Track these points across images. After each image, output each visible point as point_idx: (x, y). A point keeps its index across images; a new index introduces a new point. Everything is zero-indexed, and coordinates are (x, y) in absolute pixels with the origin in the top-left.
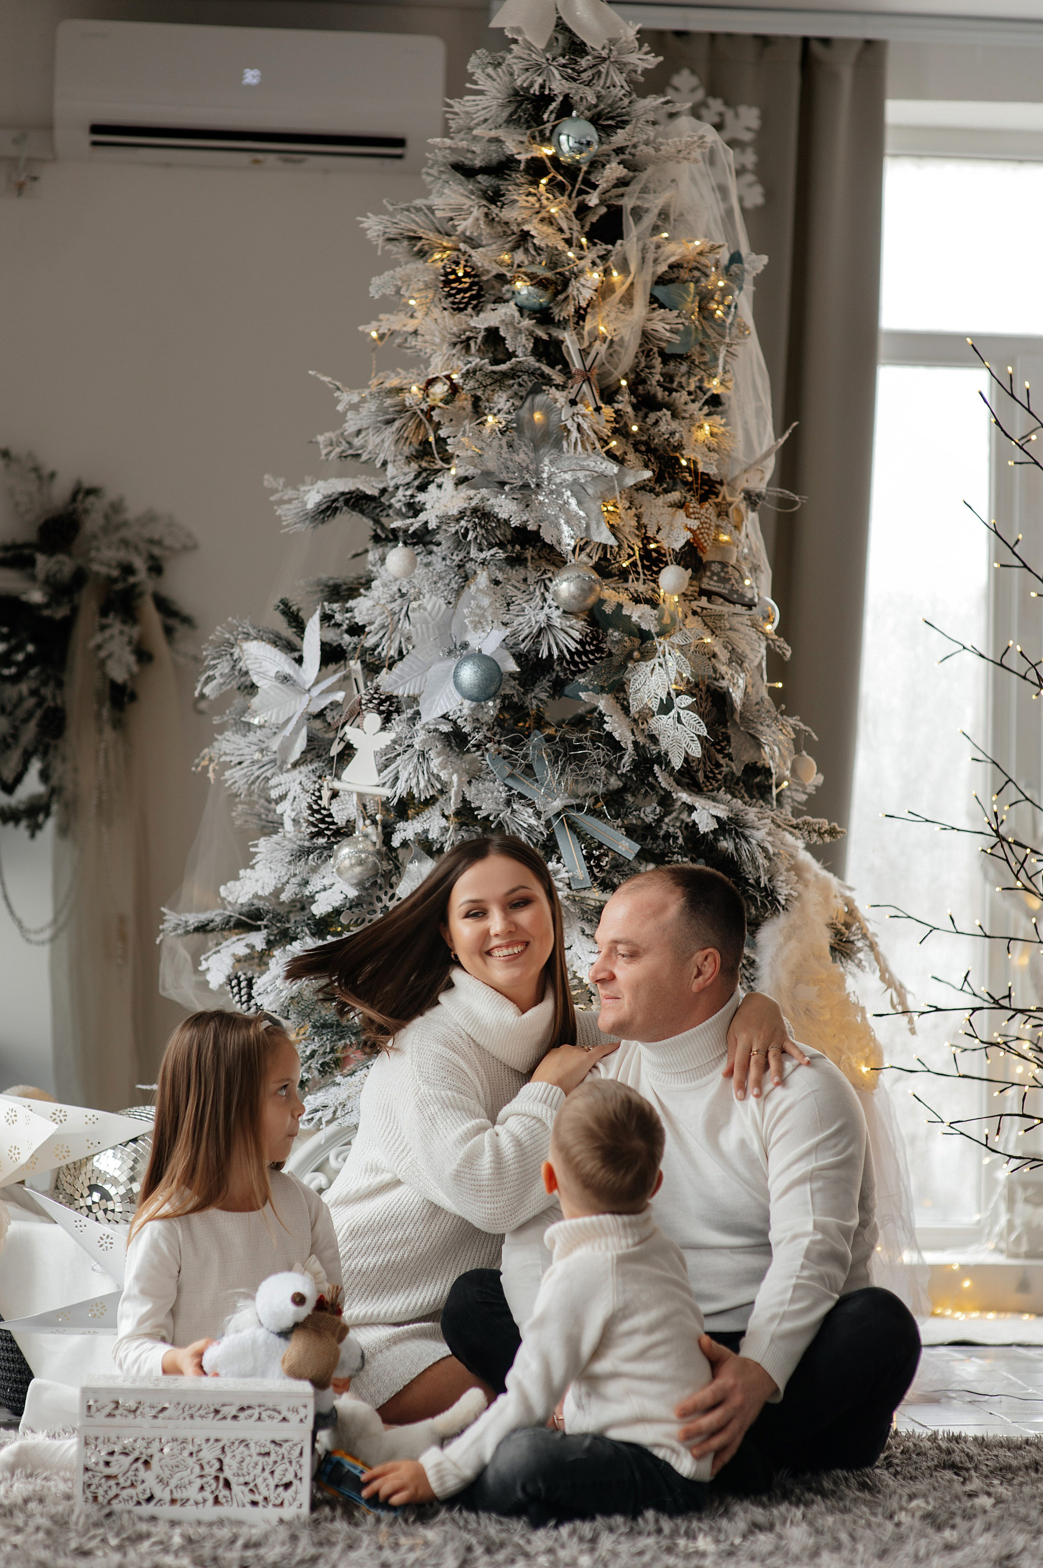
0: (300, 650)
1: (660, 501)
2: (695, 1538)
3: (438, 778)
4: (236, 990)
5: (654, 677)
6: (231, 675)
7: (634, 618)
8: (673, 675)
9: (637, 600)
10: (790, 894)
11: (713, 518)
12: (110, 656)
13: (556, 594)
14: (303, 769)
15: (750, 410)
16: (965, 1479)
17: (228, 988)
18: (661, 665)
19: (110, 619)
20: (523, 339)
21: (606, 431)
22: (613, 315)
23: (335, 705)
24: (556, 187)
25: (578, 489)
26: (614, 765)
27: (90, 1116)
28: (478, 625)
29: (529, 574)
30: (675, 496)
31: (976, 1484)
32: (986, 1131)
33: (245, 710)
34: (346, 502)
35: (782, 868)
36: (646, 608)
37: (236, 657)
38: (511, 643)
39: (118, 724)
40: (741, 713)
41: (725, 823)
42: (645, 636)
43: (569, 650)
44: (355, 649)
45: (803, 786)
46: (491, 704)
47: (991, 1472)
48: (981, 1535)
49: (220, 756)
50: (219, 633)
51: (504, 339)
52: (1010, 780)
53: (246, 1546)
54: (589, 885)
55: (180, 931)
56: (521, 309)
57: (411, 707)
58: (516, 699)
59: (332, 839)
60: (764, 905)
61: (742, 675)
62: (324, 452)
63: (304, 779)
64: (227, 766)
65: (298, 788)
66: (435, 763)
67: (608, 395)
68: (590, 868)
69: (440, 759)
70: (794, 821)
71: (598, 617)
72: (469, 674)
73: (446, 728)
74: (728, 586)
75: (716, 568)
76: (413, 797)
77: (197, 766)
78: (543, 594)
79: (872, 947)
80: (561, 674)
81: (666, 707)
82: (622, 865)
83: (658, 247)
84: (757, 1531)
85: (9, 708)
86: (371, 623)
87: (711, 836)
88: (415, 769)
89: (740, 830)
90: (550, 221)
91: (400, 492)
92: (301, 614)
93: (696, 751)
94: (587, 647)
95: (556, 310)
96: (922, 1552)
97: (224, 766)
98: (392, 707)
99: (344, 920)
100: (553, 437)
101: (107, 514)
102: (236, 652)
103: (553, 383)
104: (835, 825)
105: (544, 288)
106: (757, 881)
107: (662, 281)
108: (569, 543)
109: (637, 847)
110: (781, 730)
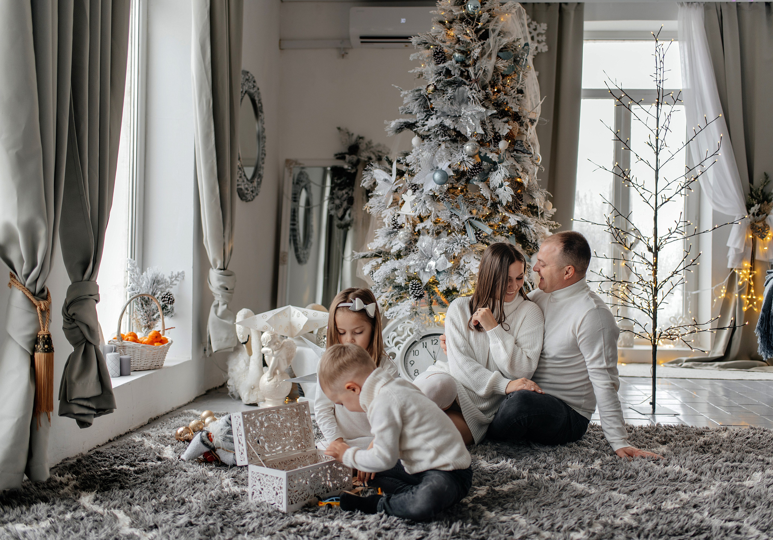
0: (391, 171)
1: (500, 121)
3: (429, 210)
5: (497, 177)
6: (371, 180)
7: (491, 158)
8: (503, 176)
9: (491, 152)
11: (518, 127)
13: (465, 150)
15: (533, 96)
18: (499, 172)
20: (457, 71)
21: (482, 98)
22: (485, 61)
23: (400, 188)
24: (468, 23)
25: (473, 117)
28: (441, 160)
29: (458, 145)
30: (505, 119)
34: (405, 126)
35: (540, 237)
36: (494, 154)
37: (372, 174)
38: (451, 167)
40: (527, 189)
41: (521, 223)
42: (495, 163)
43: (470, 168)
44: (407, 171)
45: (548, 211)
46: (445, 186)
49: (370, 205)
51: (451, 71)
52: (615, 209)
54: (477, 243)
55: (357, 258)
56: (457, 62)
57: (421, 187)
59: (398, 229)
61: (528, 177)
62: (401, 112)
63: (391, 211)
65: (390, 214)
66: (428, 204)
67: (484, 88)
68: (476, 237)
70: (544, 222)
71: (480, 157)
72: (437, 176)
73: (431, 194)
74: (523, 148)
75: (519, 142)
76: (421, 216)
77: (364, 208)
78: (462, 151)
80: (469, 176)
81: (501, 186)
82: (488, 236)
83: (500, 40)
86: (412, 163)
87: (517, 227)
88: (422, 207)
89: (526, 225)
90: (467, 34)
91: (420, 123)
92: (392, 160)
93: (510, 199)
94: (477, 168)
95: (467, 61)
97: (371, 208)
98: (415, 188)
99: (402, 254)
100: (465, 101)
101: (366, 144)
102: (372, 172)
103: (465, 84)
104: (557, 223)
105: (464, 54)
106: (532, 241)
107: (501, 51)
108: (469, 133)
109: (492, 230)
110: (541, 194)
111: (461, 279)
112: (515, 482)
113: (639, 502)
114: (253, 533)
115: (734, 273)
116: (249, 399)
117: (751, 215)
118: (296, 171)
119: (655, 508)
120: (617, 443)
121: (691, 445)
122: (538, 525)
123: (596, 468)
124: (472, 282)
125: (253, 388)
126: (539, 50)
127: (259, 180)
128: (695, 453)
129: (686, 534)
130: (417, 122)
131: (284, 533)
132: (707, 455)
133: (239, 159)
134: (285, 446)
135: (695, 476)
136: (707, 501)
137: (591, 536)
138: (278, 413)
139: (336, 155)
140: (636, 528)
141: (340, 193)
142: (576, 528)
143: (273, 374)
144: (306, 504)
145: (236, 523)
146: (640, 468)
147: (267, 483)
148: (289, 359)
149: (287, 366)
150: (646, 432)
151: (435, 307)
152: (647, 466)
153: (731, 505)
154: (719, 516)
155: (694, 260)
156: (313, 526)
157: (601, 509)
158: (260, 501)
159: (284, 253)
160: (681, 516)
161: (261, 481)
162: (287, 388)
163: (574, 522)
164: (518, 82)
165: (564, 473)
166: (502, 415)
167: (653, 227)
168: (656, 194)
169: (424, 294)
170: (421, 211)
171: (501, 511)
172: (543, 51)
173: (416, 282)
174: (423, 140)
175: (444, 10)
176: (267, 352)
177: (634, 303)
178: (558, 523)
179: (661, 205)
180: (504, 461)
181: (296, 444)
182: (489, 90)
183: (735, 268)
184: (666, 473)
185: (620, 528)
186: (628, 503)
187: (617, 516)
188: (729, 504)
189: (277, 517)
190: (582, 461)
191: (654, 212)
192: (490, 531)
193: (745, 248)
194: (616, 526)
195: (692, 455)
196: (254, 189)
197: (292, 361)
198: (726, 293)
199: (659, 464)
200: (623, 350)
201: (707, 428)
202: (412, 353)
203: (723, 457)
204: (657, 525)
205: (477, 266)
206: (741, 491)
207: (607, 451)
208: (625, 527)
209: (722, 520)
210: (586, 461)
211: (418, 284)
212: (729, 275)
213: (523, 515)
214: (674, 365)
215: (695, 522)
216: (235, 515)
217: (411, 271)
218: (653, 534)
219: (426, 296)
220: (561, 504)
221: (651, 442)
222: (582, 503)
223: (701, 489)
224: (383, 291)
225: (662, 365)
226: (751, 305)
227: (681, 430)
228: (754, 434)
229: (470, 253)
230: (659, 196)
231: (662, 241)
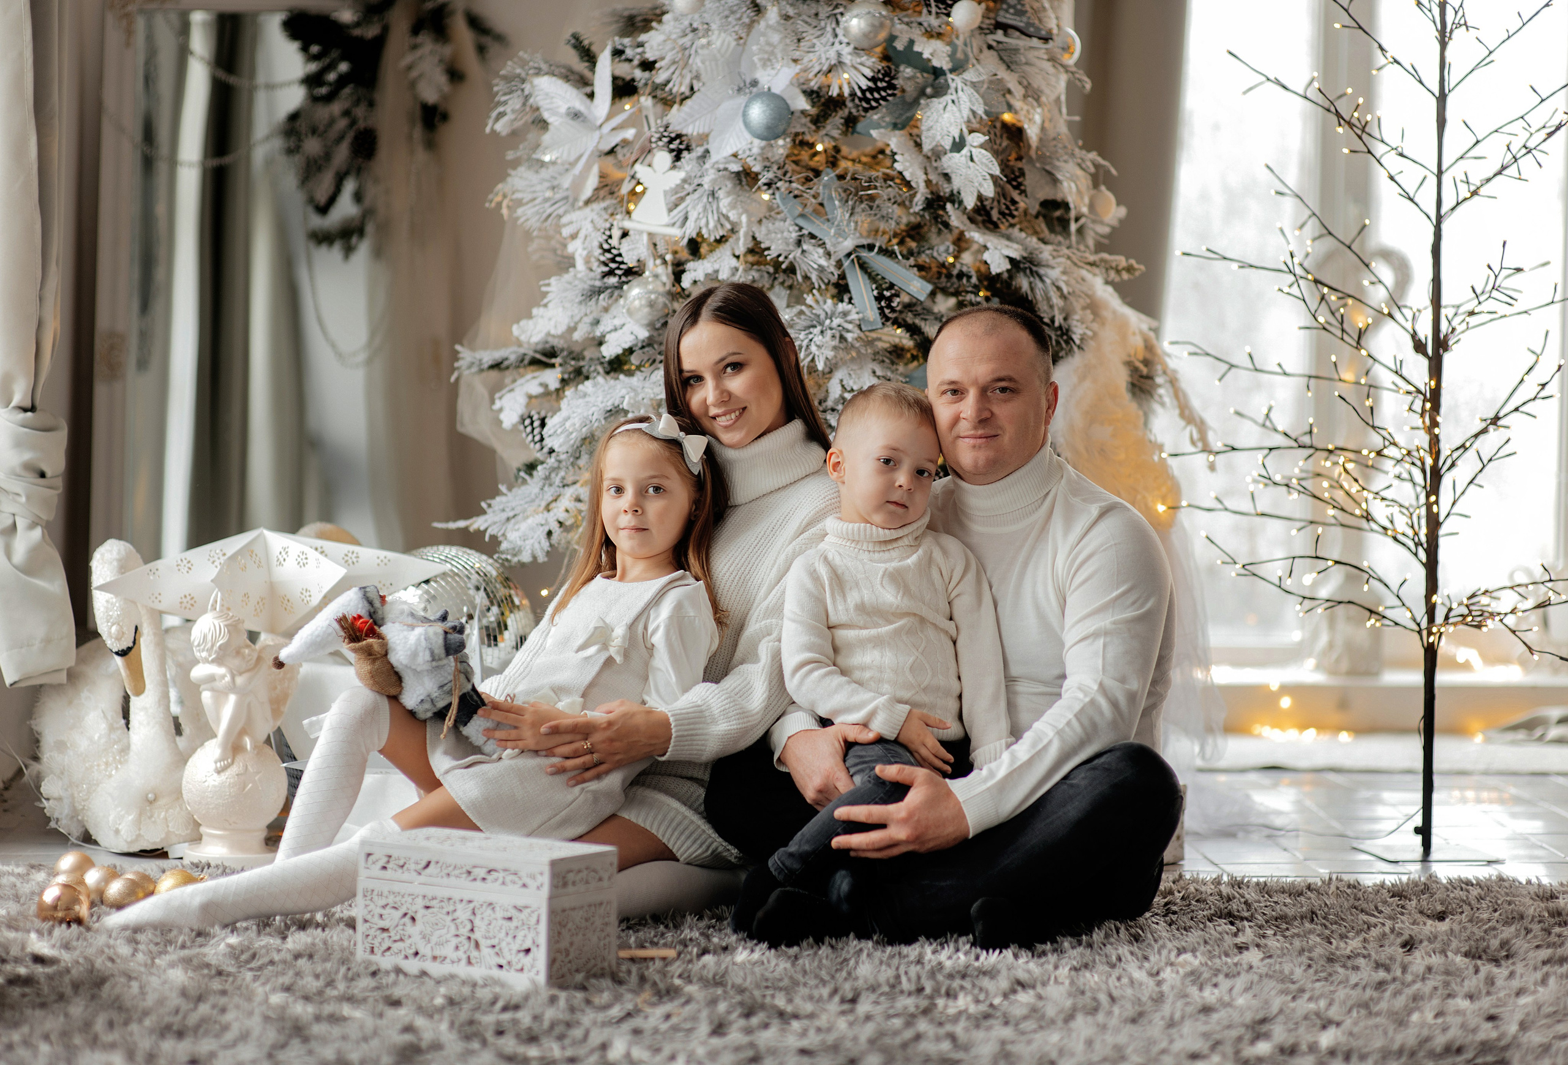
0: (592, 85)
2: (956, 997)
3: (727, 218)
4: (529, 429)
5: (946, 115)
6: (522, 110)
7: (926, 55)
8: (966, 113)
9: (932, 34)
10: (1085, 334)
12: (421, 76)
13: (847, 30)
16: (1238, 930)
17: (521, 427)
18: (953, 102)
19: (420, 39)
23: (625, 143)
26: (907, 203)
27: (382, 557)
28: (767, 62)
29: (820, 9)
31: (1248, 934)
32: (1280, 573)
33: (537, 146)
35: (1079, 307)
36: (939, 43)
37: (526, 92)
38: (802, 81)
39: (431, 145)
40: (1038, 149)
41: (1019, 262)
42: (937, 72)
43: (860, 88)
44: (646, 84)
45: (1102, 222)
46: (781, 142)
47: (1267, 922)
48: (1241, 995)
49: (513, 193)
50: (510, 67)
52: (1314, 214)
53: (505, 1009)
54: (880, 325)
55: (474, 369)
57: (702, 145)
58: (808, 138)
59: (624, 279)
60: (1058, 343)
61: (1039, 110)
63: (596, 217)
64: (519, 203)
65: (590, 227)
66: (725, 202)
68: (881, 309)
69: (729, 199)
70: (1092, 258)
71: (891, 53)
72: (758, 112)
73: (735, 167)
74: (1025, 19)
76: (702, 236)
77: (491, 201)
78: (834, 29)
79: (1173, 382)
80: (854, 111)
81: (958, 145)
82: (915, 305)
84: (1019, 988)
85: (322, 128)
86: (663, 59)
87: (1006, 275)
88: (705, 209)
89: (1034, 269)
92: (594, 48)
93: (989, 191)
94: (880, 84)
96: (1177, 1016)
97: (516, 202)
98: (680, 146)
99: (635, 360)
102: (527, 87)
104: (1133, 262)
106: (1052, 320)
109: (929, 287)
110: (1079, 165)
116: (139, 836)
125: (153, 799)
143: (234, 748)
148: (277, 704)
155: (1544, 386)
159: (113, 335)
162: (276, 798)
167: (1430, 276)
168: (1440, 174)
176: (211, 679)
177: (1368, 517)
179: (1453, 209)
191: (1431, 230)
197: (285, 709)
227: (1494, 888)
229: (859, 359)
230: (1446, 178)
231: (1455, 323)
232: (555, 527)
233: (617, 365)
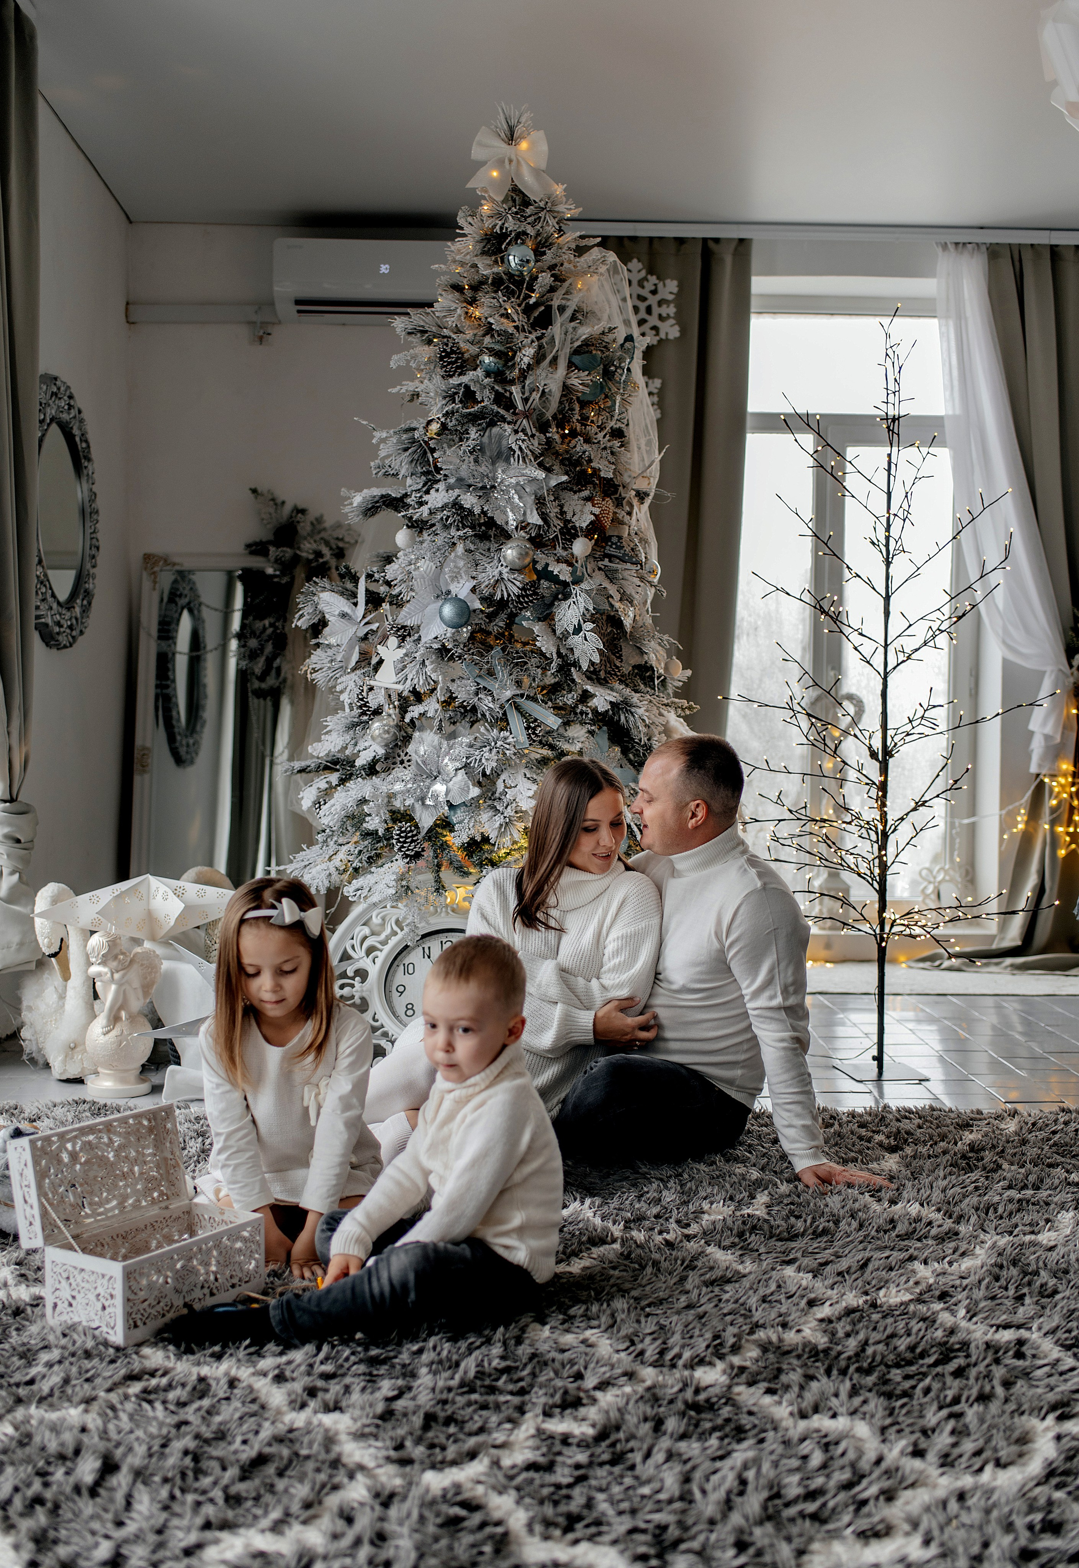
0: (355, 597)
1: (576, 497)
3: (431, 678)
5: (570, 611)
6: (313, 613)
7: (555, 573)
8: (582, 610)
9: (558, 561)
11: (612, 508)
13: (504, 557)
14: (358, 672)
15: (643, 442)
18: (574, 603)
20: (487, 392)
21: (538, 450)
22: (544, 374)
23: (372, 632)
24: (509, 294)
25: (520, 489)
26: (546, 668)
28: (455, 578)
29: (490, 546)
30: (586, 493)
35: (656, 732)
36: (564, 566)
37: (316, 602)
38: (477, 591)
40: (630, 632)
41: (617, 704)
42: (565, 584)
43: (514, 594)
44: (386, 596)
45: (674, 677)
46: (465, 629)
49: (313, 664)
51: (474, 393)
52: (807, 673)
54: (528, 745)
56: (488, 374)
57: (416, 632)
58: (482, 626)
59: (369, 717)
61: (632, 609)
63: (356, 679)
65: (353, 684)
66: (429, 668)
67: (543, 427)
68: (529, 735)
69: (432, 666)
70: (666, 702)
71: (534, 572)
72: (448, 610)
73: (436, 645)
74: (622, 552)
75: (614, 540)
76: (416, 690)
78: (498, 558)
80: (514, 610)
81: (578, 630)
82: (551, 732)
83: (574, 328)
86: (397, 579)
87: (610, 713)
88: (417, 672)
89: (627, 708)
90: (507, 316)
91: (413, 497)
92: (357, 574)
93: (596, 659)
94: (527, 592)
95: (507, 373)
97: (315, 671)
98: (404, 633)
99: (378, 768)
100: (504, 455)
101: (312, 524)
102: (316, 598)
103: (504, 420)
104: (693, 703)
105: (500, 358)
106: (640, 740)
107: (577, 352)
108: (512, 524)
109: (560, 721)
110: (659, 644)
111: (499, 820)
112: (596, 1251)
113: (835, 1291)
114: (50, 1399)
115: (1041, 786)
116: (66, 1070)
117: (1074, 669)
118: (166, 579)
119: (866, 1302)
120: (802, 1157)
121: (945, 1153)
122: (634, 1354)
123: (757, 1213)
124: (521, 826)
125: (73, 1048)
126: (663, 335)
127: (85, 602)
128: (950, 1174)
129: (921, 1362)
130: (406, 495)
131: (114, 1397)
132: (974, 1176)
133: (40, 562)
134: (124, 1198)
135: (948, 1224)
136: (965, 1282)
137: (736, 1375)
138: (109, 1131)
139: (248, 546)
140: (826, 1351)
141: (259, 625)
142: (707, 1359)
143: (114, 1019)
144: (166, 1324)
145: (17, 1377)
146: (842, 1212)
147: (83, 1285)
148: (146, 988)
149: (142, 1001)
150: (862, 1125)
151: (446, 874)
152: (857, 1206)
153: (1011, 1292)
154: (986, 1318)
155: (956, 782)
156: (177, 1378)
157: (760, 1309)
158: (70, 1322)
159: (144, 748)
160: (913, 1322)
161: (72, 1280)
162: (143, 1050)
163: (704, 1345)
164: (612, 416)
165: (694, 1229)
166: (576, 1107)
167: (880, 710)
168: (886, 646)
169: (423, 850)
170: (416, 681)
171: (562, 1324)
172: (671, 337)
173: (406, 826)
174: (421, 532)
175: (462, 264)
176: (100, 974)
178: (672, 1348)
179: (895, 668)
180: (577, 1204)
181: (148, 1191)
182: (553, 433)
183: (1044, 772)
184: (892, 1221)
185: (794, 1354)
186: (812, 1296)
187: (790, 1324)
188: (1006, 1289)
189: (102, 1360)
190: (731, 1198)
191: (880, 681)
192: (537, 1370)
193: (1063, 733)
194: (786, 1348)
195: (945, 1178)
196: (74, 621)
197: (153, 990)
198: (1027, 823)
199: (879, 1200)
200: (828, 936)
201: (979, 1112)
202: (402, 967)
203: (1004, 1179)
204: (866, 1343)
205: (531, 793)
206: (1032, 1257)
207: (782, 1172)
208: (803, 1350)
209: (992, 1326)
210: (738, 1197)
211: (411, 831)
212: (1033, 787)
213: (605, 1331)
214: (927, 964)
215: (939, 1334)
216: (15, 1359)
217: (398, 804)
218: (856, 1365)
219: (429, 854)
220: (683, 1300)
221: (868, 1149)
222: (725, 1297)
223: (955, 1256)
224: (340, 841)
225: (904, 965)
226: (1073, 846)
227: (929, 1118)
228: (1066, 1123)
229: (515, 767)
230: (891, 649)
231: (896, 739)
232: (333, 870)
233: (371, 770)
